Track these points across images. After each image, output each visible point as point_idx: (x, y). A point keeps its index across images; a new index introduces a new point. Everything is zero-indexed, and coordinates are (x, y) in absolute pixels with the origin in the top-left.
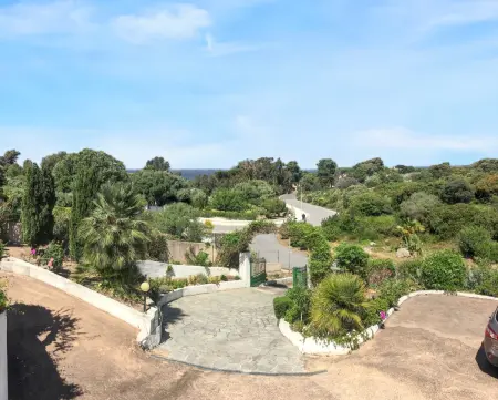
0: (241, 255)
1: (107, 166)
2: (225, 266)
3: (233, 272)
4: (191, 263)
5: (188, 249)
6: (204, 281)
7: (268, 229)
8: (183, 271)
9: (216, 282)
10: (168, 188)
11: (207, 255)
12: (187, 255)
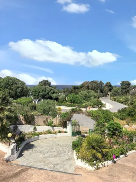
0: (68, 122)
1: (16, 84)
2: (62, 127)
3: (65, 130)
4: (46, 125)
5: (45, 119)
6: (49, 132)
7: (79, 112)
8: (42, 128)
9: (55, 133)
10: (48, 93)
11: (53, 122)
12: (44, 122)
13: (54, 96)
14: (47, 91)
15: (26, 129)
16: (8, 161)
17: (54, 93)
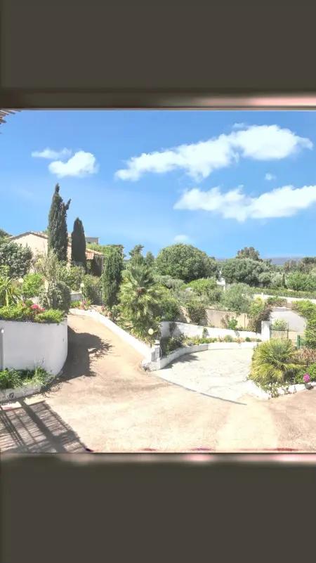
0: (262, 323)
2: (253, 331)
3: (258, 336)
4: (227, 327)
5: (224, 316)
6: (229, 340)
8: (216, 332)
9: (239, 342)
10: (250, 272)
11: (237, 322)
12: (223, 321)
13: (262, 277)
14: (248, 268)
15: (189, 330)
16: (146, 369)
17: (261, 271)
